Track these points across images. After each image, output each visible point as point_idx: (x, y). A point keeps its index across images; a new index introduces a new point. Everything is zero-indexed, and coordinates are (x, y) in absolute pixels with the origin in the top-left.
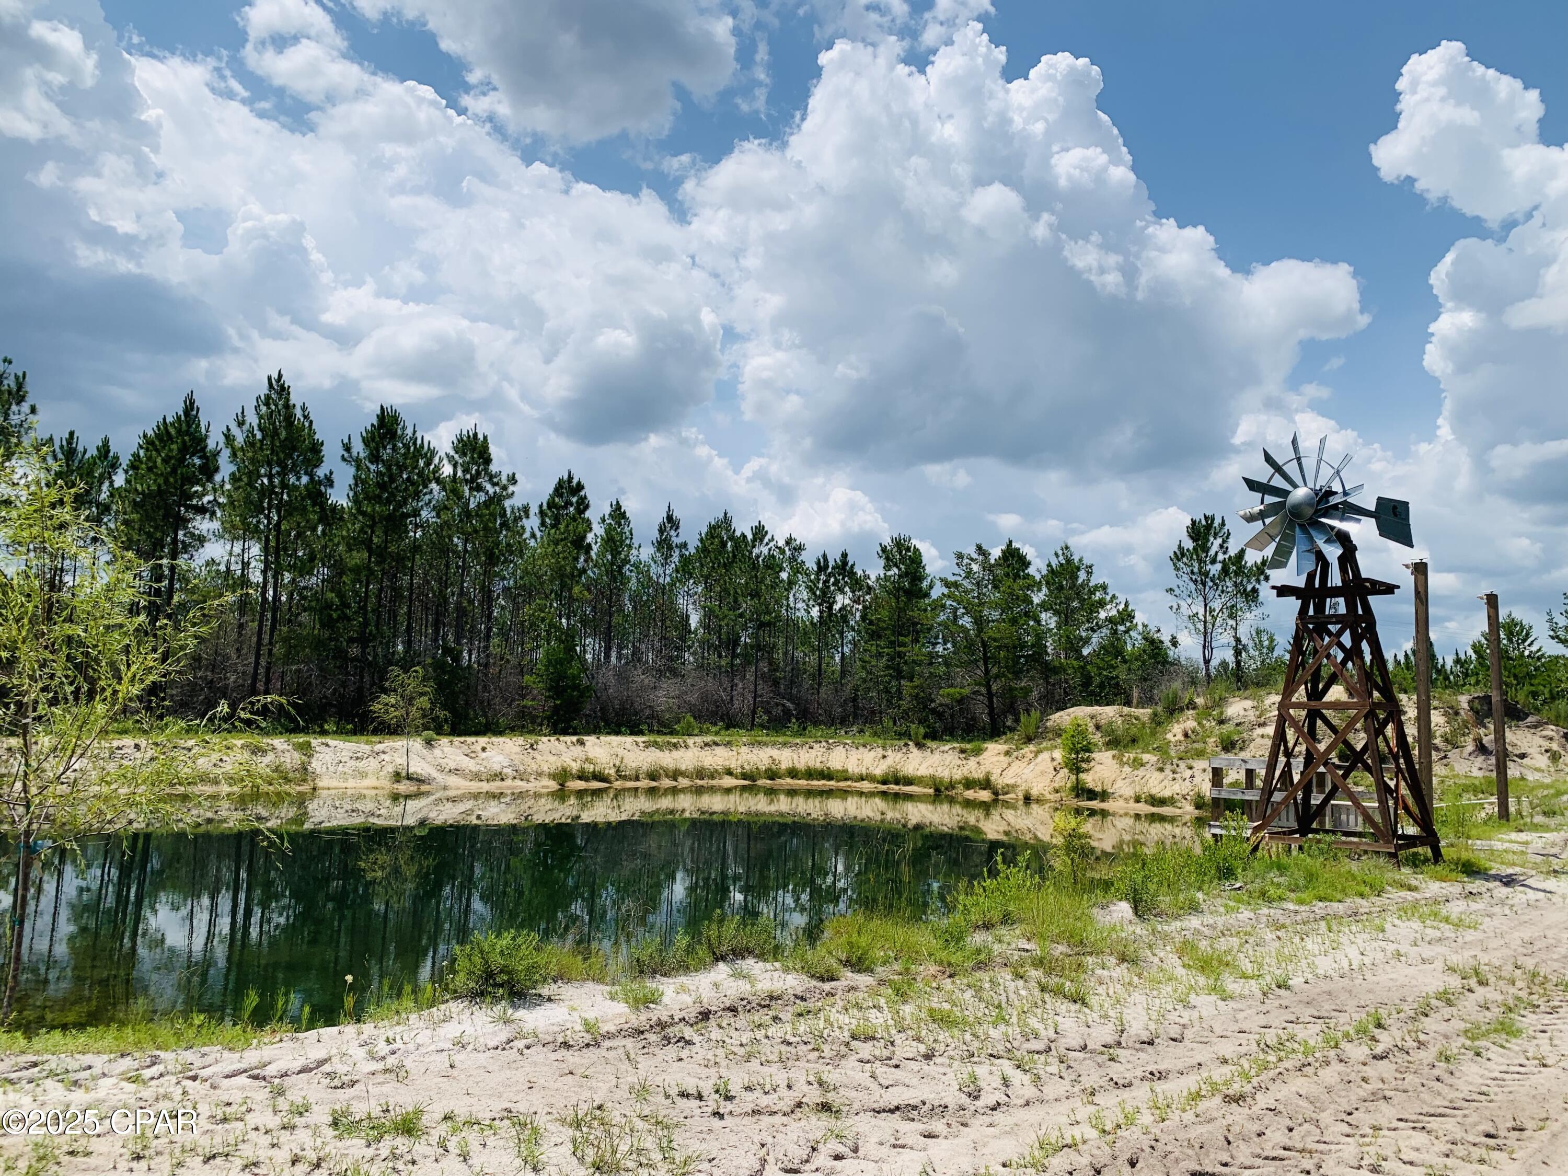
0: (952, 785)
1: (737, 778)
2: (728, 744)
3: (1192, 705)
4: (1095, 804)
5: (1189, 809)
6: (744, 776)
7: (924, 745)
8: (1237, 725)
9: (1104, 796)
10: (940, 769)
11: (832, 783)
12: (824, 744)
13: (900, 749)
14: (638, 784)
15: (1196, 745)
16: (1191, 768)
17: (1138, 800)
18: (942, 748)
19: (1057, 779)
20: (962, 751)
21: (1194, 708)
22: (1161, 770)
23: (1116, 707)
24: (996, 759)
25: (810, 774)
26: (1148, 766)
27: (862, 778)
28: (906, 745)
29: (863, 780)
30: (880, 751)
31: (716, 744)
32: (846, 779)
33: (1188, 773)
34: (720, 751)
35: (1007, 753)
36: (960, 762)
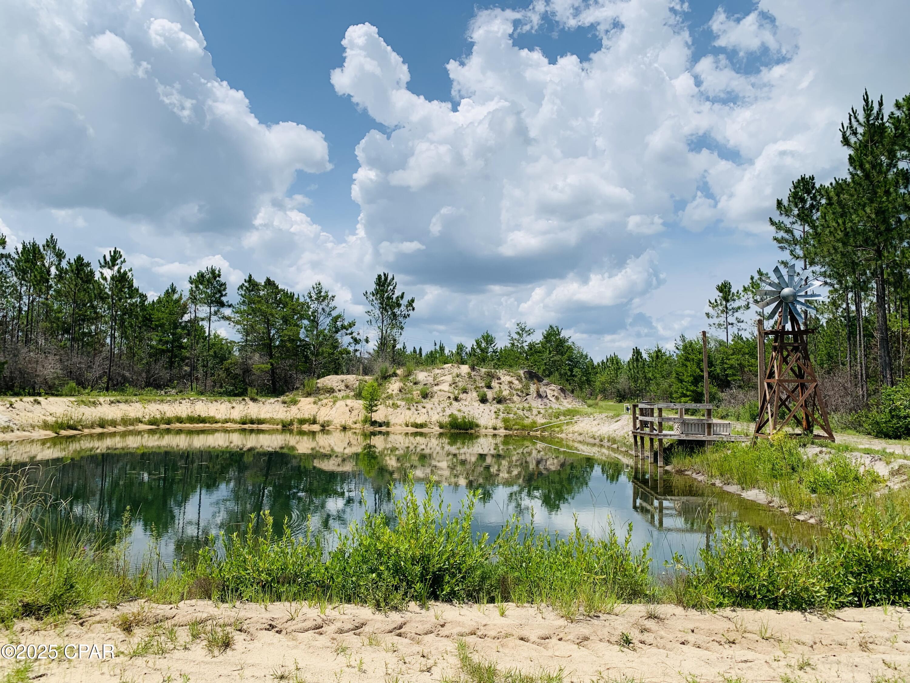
0: (291, 423)
1: (146, 424)
2: (126, 402)
3: (395, 375)
4: (384, 429)
5: (437, 430)
6: (151, 423)
7: (257, 400)
8: (425, 385)
9: (387, 424)
10: (275, 414)
11: (207, 425)
12: (187, 400)
13: (240, 403)
14: (94, 431)
15: (407, 396)
16: (424, 408)
17: (407, 426)
18: (270, 401)
19: (352, 416)
20: (284, 403)
21: (396, 376)
22: (409, 409)
23: (354, 376)
24: (309, 406)
25: (191, 420)
26: (401, 407)
27: (226, 421)
28: (244, 400)
29: (227, 422)
30: (230, 405)
31: (119, 402)
32: (216, 422)
33: (424, 411)
34: (122, 406)
35: (315, 403)
36: (285, 409)
